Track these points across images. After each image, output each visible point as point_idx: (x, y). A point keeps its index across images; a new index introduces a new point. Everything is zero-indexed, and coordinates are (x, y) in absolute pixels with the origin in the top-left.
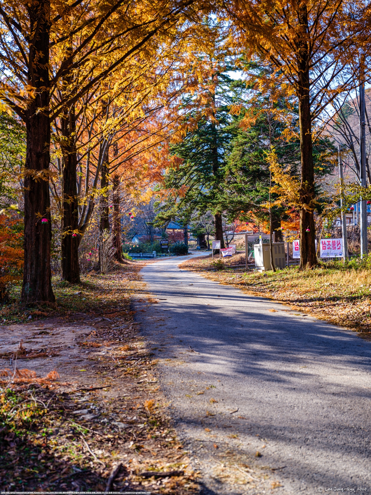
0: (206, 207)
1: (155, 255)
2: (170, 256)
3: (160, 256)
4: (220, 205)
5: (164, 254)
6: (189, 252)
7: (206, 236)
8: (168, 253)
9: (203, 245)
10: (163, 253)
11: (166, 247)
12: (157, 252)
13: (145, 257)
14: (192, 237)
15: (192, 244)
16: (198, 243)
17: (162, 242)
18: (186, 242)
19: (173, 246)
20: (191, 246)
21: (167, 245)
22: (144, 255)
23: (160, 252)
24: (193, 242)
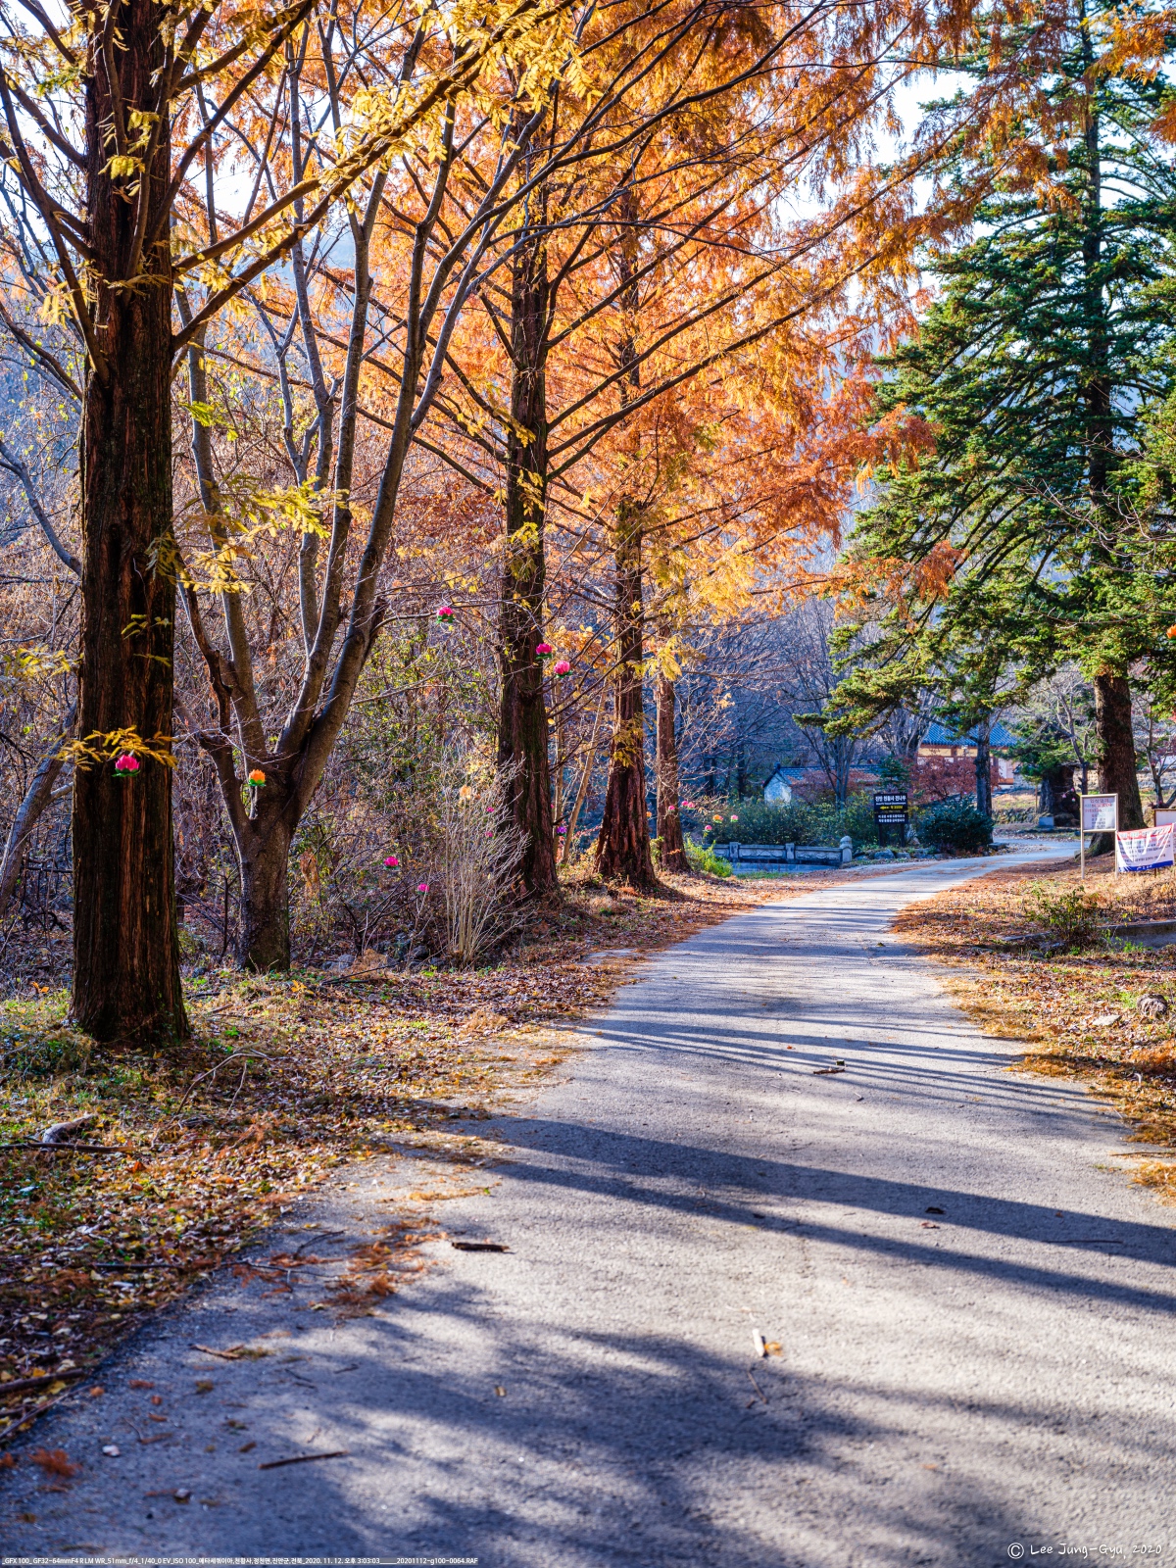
0: (1051, 644)
1: (847, 854)
2: (913, 856)
3: (872, 857)
4: (1117, 631)
5: (888, 849)
6: (997, 839)
7: (1077, 776)
8: (904, 843)
9: (1063, 812)
10: (883, 843)
11: (899, 818)
12: (859, 838)
13: (805, 862)
14: (1021, 780)
15: (1024, 806)
16: (1043, 803)
17: (880, 798)
18: (985, 801)
19: (927, 816)
20: (1017, 814)
21: (901, 812)
22: (800, 854)
23: (872, 842)
24: (1028, 801)
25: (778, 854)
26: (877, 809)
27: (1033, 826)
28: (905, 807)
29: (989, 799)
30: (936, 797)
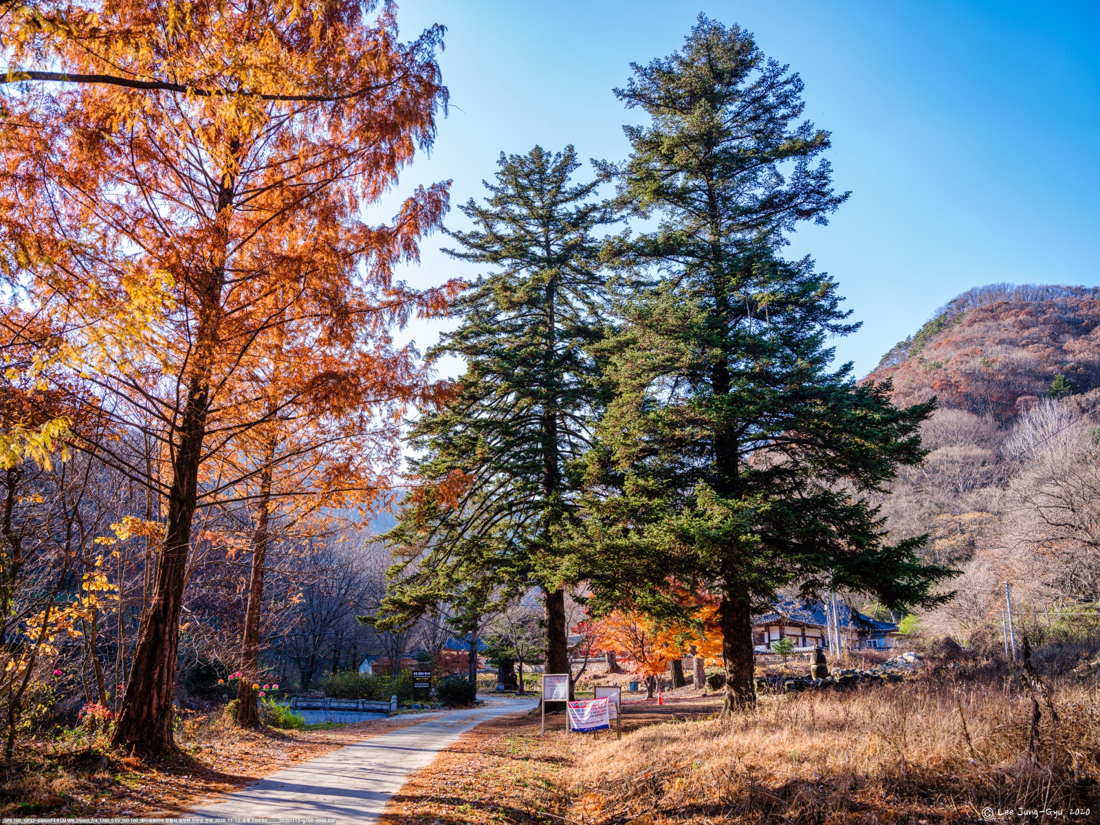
3: (409, 707)
5: (419, 703)
6: (479, 697)
7: (516, 666)
9: (510, 683)
10: (416, 700)
11: (426, 685)
12: (402, 696)
13: (369, 711)
14: (489, 666)
15: (490, 679)
16: (499, 678)
17: (415, 673)
18: (473, 676)
19: (441, 683)
20: (487, 684)
21: (427, 681)
22: (366, 706)
23: (410, 698)
24: (492, 677)
25: (353, 705)
26: (414, 679)
27: (494, 689)
28: (430, 679)
29: (475, 676)
30: (447, 674)
